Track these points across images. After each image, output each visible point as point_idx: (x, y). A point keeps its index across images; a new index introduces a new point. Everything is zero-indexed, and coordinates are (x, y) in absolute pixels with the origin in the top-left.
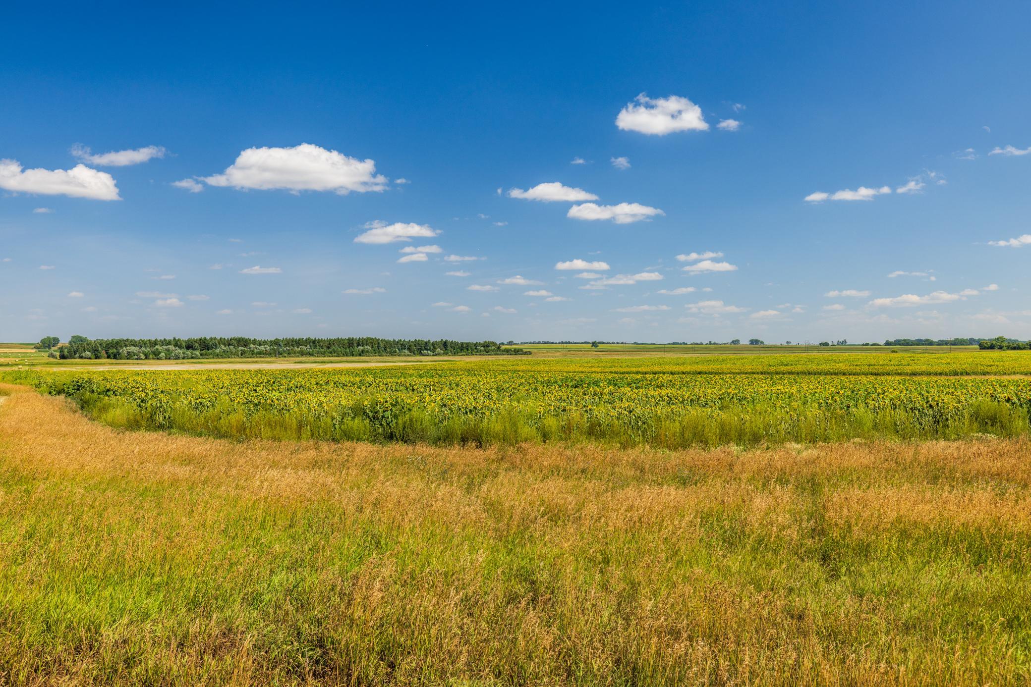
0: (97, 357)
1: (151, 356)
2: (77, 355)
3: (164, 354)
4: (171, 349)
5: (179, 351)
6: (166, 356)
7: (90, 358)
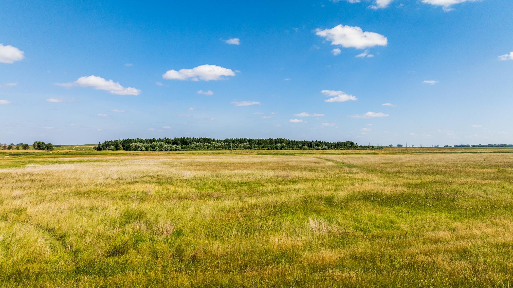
0: (117, 149)
1: (149, 149)
2: (108, 148)
3: (158, 147)
4: (163, 144)
5: (168, 145)
6: (159, 149)
7: (113, 150)
